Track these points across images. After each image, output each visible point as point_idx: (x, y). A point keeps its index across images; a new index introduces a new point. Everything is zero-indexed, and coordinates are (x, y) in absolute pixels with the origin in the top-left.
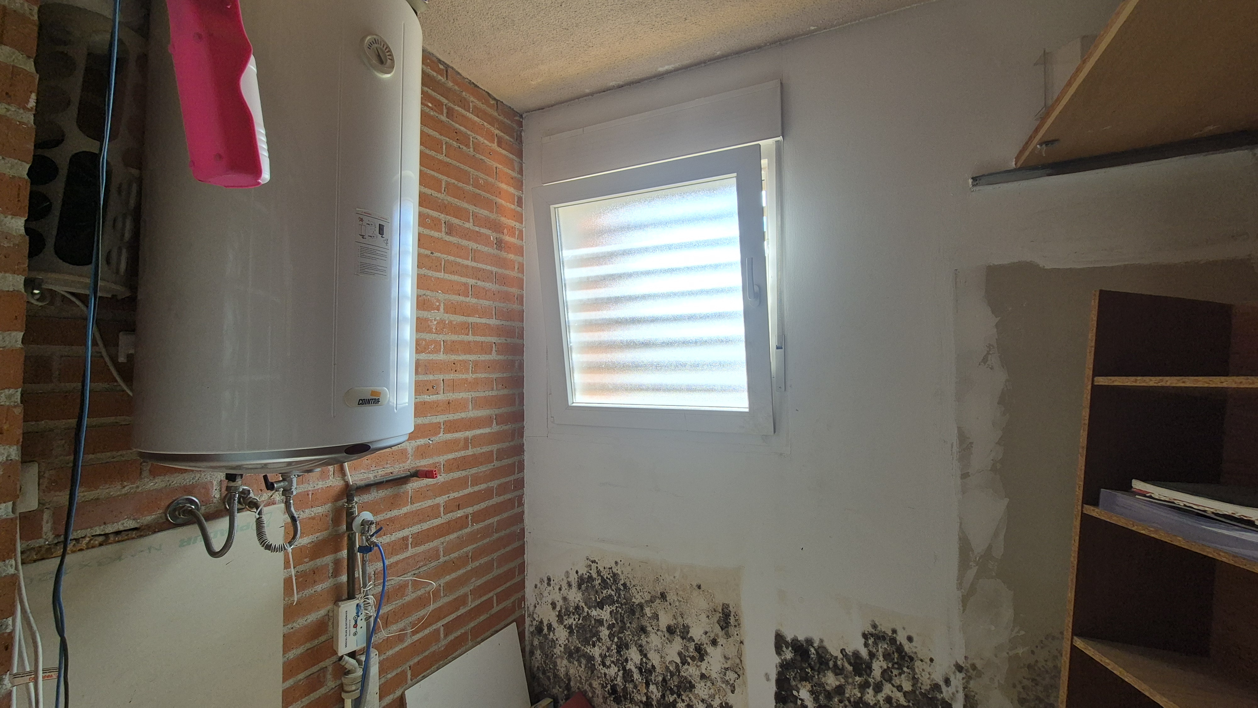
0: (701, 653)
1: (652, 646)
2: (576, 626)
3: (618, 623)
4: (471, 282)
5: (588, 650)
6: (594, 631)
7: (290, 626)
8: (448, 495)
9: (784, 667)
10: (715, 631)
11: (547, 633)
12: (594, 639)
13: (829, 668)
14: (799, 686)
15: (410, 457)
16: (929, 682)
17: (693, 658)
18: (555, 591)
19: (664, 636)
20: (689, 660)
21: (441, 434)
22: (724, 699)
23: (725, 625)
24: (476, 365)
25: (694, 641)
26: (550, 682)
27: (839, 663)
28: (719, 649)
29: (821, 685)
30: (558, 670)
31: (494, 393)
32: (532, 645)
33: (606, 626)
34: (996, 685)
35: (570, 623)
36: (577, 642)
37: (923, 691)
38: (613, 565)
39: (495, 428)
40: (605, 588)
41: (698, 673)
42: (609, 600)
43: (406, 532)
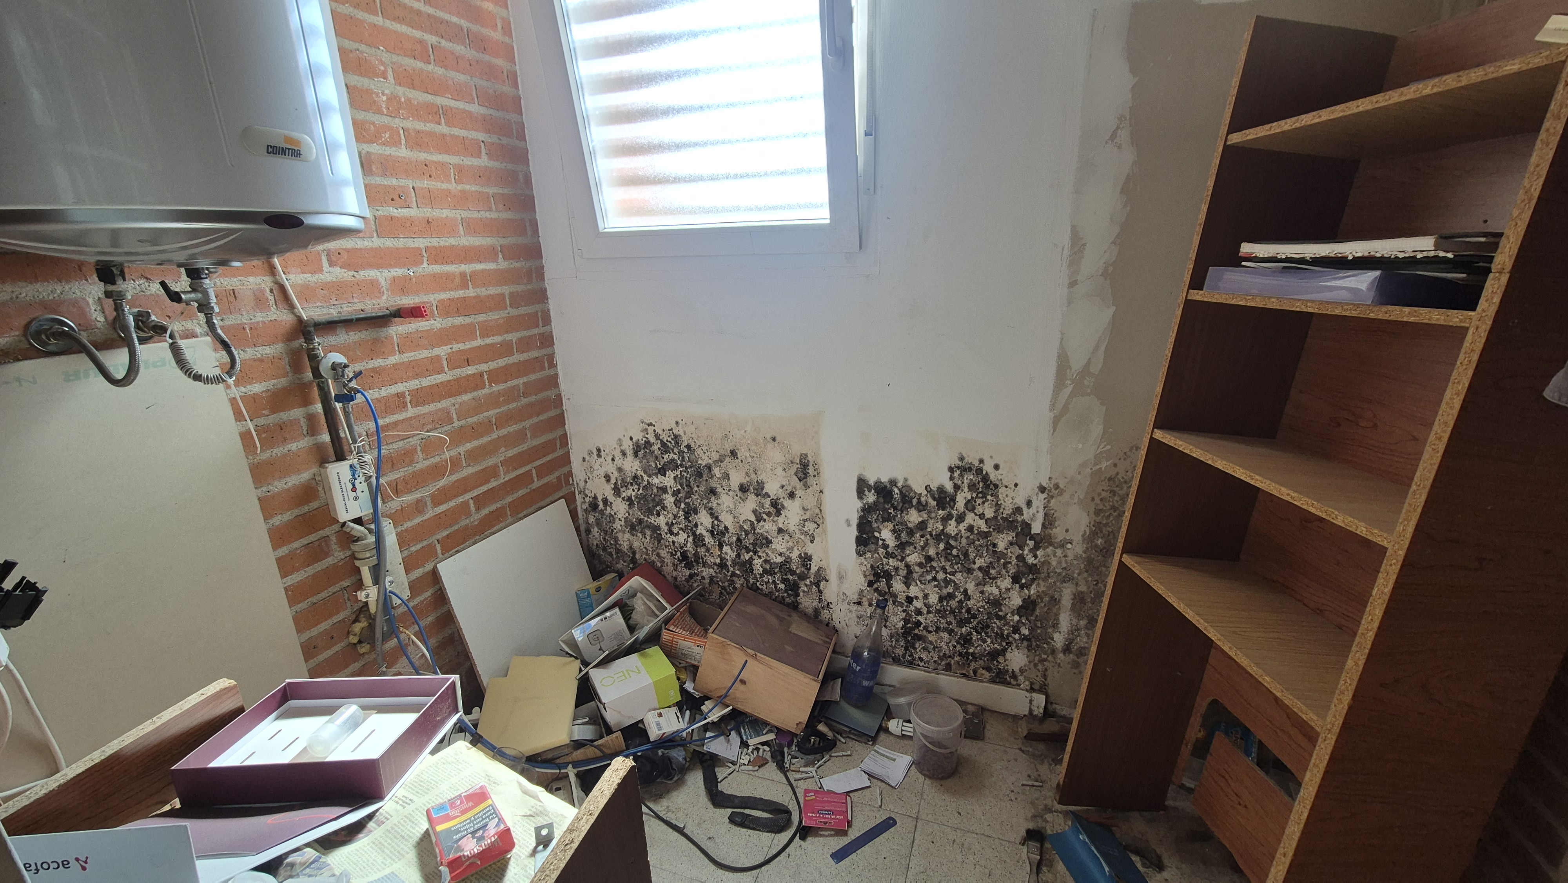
0: (777, 507)
1: (724, 507)
2: (636, 498)
3: (684, 489)
4: (431, 39)
5: (652, 520)
6: (657, 500)
7: (264, 489)
8: (451, 346)
9: (867, 510)
10: (792, 484)
11: (603, 508)
12: (658, 508)
13: (913, 506)
14: (881, 527)
15: (385, 292)
16: (1011, 506)
17: (769, 514)
18: (607, 463)
19: (737, 495)
20: (765, 517)
21: (425, 265)
22: (804, 548)
23: (803, 476)
24: (461, 172)
25: (769, 496)
26: (613, 558)
27: (923, 499)
28: (797, 502)
29: (902, 523)
30: (620, 545)
31: (494, 215)
32: (587, 523)
33: (670, 492)
34: (1076, 500)
35: (629, 495)
36: (639, 513)
37: (1004, 516)
38: (673, 425)
39: (502, 264)
40: (666, 452)
41: (775, 528)
42: (672, 465)
43: (400, 388)
